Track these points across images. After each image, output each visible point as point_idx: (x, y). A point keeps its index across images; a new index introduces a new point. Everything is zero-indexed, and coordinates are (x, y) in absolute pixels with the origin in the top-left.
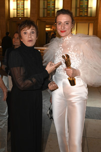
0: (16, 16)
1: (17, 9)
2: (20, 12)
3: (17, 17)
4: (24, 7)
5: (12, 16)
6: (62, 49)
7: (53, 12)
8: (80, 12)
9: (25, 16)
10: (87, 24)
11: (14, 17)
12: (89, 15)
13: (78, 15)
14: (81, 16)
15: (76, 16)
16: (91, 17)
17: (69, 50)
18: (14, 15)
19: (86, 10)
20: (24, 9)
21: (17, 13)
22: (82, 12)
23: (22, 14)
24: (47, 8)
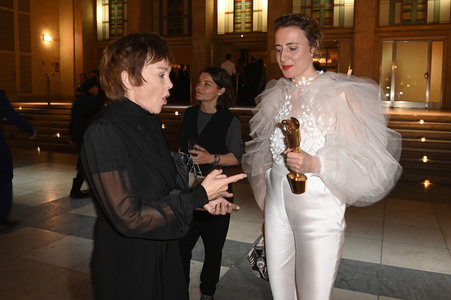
0: (231, 30)
1: (234, 13)
2: (243, 18)
3: (234, 33)
4: (252, 7)
5: (221, 30)
6: (290, 107)
7: (327, 15)
8: (403, 11)
9: (255, 29)
10: (426, 45)
11: (227, 34)
12: (430, 19)
13: (397, 21)
14: (405, 22)
15: (392, 23)
16: (436, 23)
17: (305, 110)
18: (227, 27)
19: (420, 6)
20: (252, 11)
21: (235, 23)
22: (409, 11)
23: (248, 25)
24: (311, 7)
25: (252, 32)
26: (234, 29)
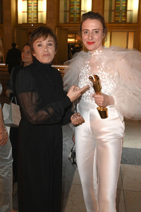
0: (26, 22)
1: (28, 12)
2: (33, 15)
3: (28, 23)
4: (37, 9)
5: (20, 21)
6: (89, 68)
7: (78, 16)
8: (115, 16)
9: (39, 22)
10: (126, 34)
11: (23, 24)
12: (128, 21)
13: (112, 21)
14: (116, 22)
15: (110, 22)
16: (131, 23)
17: (99, 69)
18: (23, 20)
19: (123, 14)
20: (37, 12)
21: (28, 18)
22: (118, 16)
23: (35, 19)
24: (69, 11)
25: (38, 23)
26: (28, 21)
